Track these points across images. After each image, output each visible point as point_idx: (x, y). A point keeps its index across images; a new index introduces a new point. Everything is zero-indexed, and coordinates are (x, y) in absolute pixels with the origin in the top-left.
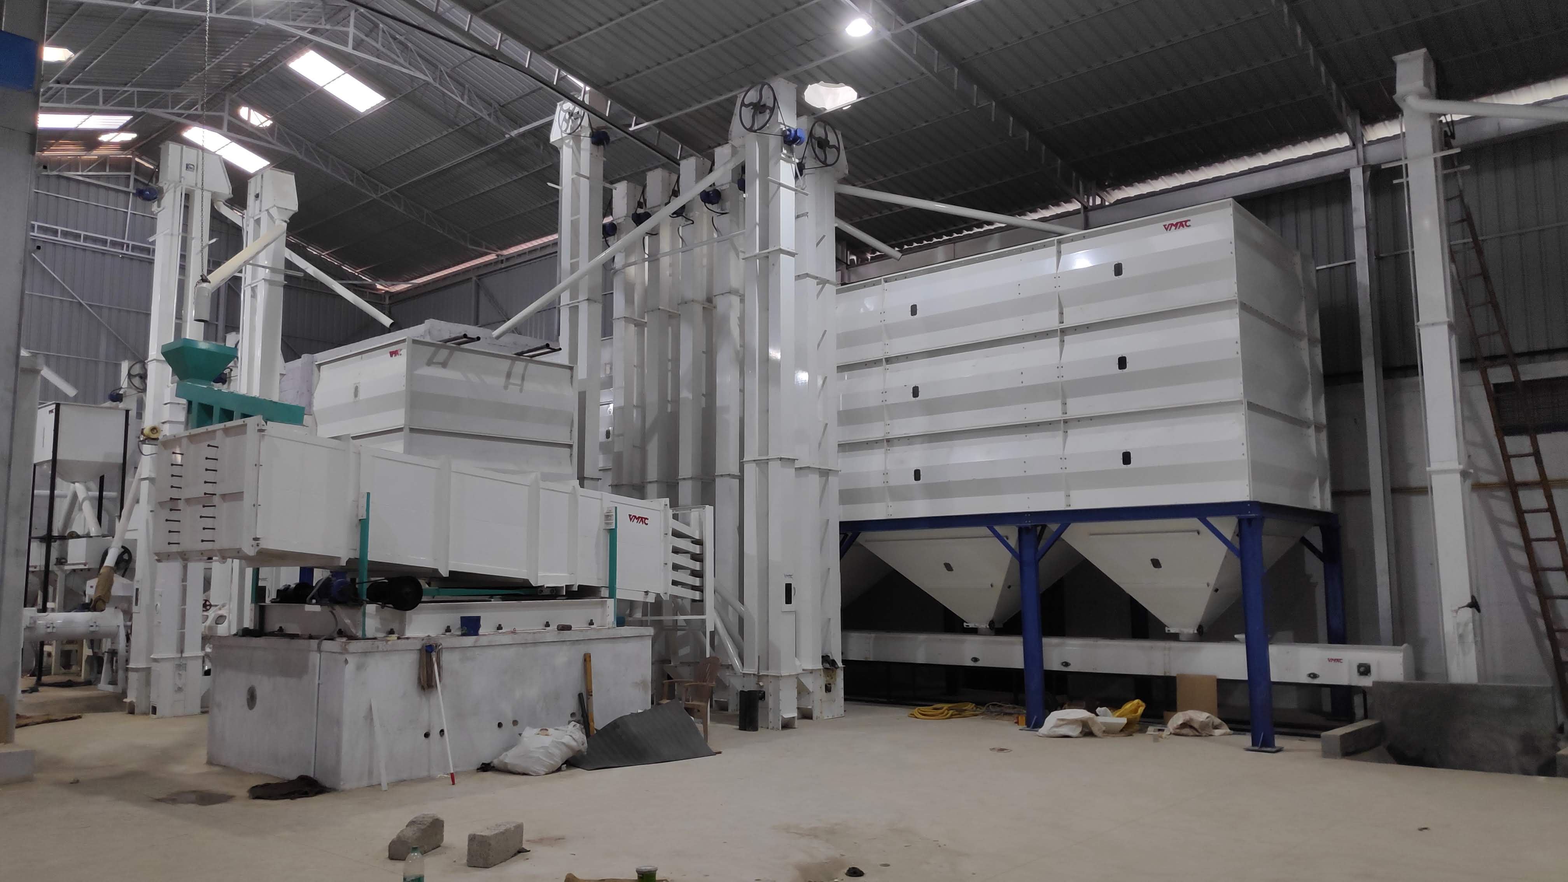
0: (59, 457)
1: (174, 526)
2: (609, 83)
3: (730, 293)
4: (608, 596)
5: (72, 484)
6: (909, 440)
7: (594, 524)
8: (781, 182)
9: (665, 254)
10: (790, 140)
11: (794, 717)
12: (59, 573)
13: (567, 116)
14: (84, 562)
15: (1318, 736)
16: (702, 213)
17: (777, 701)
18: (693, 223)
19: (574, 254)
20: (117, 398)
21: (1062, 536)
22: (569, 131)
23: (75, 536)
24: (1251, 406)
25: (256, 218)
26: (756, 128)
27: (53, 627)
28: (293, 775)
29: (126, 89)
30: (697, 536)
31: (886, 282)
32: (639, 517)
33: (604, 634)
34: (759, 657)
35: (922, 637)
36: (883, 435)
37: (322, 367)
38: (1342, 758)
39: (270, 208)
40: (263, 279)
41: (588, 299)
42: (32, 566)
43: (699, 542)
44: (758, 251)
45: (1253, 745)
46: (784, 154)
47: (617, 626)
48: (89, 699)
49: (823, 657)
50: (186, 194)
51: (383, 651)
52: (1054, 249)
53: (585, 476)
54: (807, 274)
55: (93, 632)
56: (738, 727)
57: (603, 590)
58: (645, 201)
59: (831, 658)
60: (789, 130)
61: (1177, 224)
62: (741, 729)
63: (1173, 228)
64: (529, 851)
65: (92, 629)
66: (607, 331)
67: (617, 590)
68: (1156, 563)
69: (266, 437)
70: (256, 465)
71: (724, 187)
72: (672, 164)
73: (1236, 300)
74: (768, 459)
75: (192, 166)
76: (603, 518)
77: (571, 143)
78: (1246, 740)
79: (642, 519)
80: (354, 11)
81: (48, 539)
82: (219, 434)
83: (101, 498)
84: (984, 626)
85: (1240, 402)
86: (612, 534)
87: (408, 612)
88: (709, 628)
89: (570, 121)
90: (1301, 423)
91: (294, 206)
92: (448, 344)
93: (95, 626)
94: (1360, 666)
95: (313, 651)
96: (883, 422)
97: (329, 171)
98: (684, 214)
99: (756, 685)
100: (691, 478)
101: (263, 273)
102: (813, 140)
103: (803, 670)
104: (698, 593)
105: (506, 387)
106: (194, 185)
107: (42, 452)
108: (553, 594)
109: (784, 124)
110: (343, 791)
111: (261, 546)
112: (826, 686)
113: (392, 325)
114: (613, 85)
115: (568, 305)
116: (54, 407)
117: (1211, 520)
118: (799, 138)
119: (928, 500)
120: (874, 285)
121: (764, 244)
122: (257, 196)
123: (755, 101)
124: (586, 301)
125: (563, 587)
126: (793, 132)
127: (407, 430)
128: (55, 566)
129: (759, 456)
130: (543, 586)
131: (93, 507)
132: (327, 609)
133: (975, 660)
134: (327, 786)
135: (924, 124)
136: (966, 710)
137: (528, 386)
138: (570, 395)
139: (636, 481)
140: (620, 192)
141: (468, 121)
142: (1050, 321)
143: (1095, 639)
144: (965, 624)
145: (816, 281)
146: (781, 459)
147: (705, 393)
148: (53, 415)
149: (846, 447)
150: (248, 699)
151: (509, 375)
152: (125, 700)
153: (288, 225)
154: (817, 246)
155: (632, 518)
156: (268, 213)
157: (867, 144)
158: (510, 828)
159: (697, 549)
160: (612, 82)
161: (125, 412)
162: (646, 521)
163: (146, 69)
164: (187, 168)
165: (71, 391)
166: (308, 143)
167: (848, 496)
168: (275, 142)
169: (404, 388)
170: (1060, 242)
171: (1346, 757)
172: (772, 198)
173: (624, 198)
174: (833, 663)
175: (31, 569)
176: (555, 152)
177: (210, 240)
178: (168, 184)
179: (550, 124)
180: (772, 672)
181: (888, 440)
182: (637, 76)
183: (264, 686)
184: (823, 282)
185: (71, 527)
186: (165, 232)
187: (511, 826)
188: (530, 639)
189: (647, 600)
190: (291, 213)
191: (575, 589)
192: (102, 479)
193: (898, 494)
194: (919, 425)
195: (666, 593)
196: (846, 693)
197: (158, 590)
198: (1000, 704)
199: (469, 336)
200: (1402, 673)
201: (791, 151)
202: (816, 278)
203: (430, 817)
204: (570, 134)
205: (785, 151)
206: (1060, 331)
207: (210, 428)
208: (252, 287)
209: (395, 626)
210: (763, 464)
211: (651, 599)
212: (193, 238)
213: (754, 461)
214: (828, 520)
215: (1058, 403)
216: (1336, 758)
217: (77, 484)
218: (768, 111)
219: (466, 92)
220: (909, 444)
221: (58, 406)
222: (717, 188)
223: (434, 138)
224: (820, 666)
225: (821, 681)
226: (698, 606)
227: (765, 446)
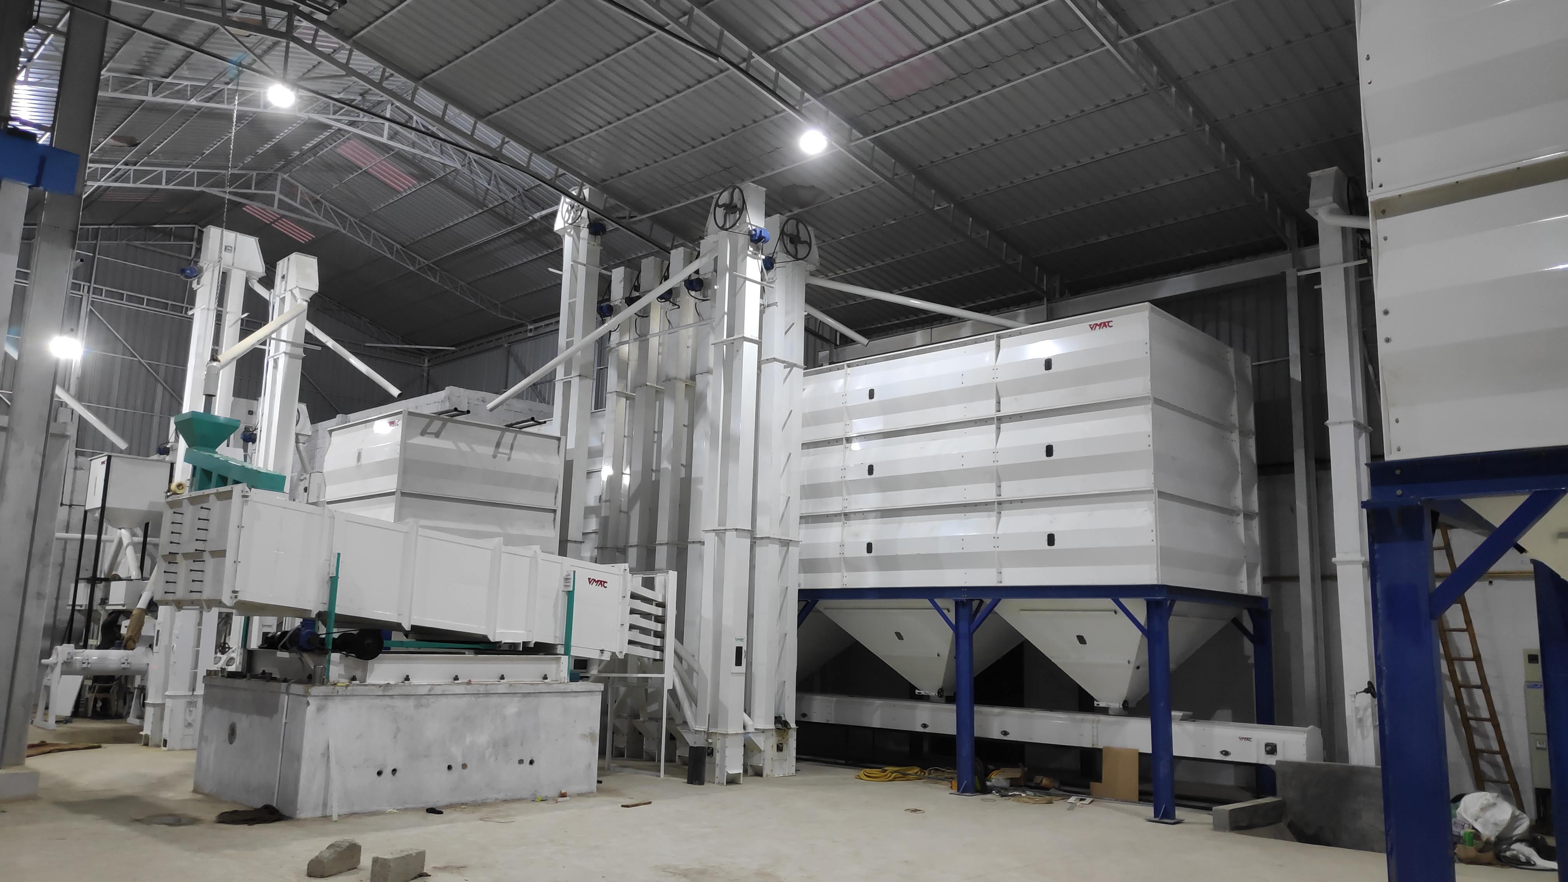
0: (108, 505)
1: (171, 577)
2: (604, 180)
3: (708, 372)
4: (563, 653)
5: (119, 530)
6: (863, 515)
7: (556, 586)
8: (748, 276)
9: (655, 335)
10: (756, 239)
11: (740, 774)
12: (102, 612)
13: (570, 208)
14: (123, 603)
15: (1210, 809)
16: (688, 300)
17: (724, 757)
18: (679, 308)
19: (570, 334)
20: (164, 451)
21: (995, 609)
22: (570, 221)
23: (118, 578)
24: (1161, 494)
25: (281, 297)
26: (728, 227)
27: (88, 663)
28: (259, 804)
29: (187, 170)
30: (660, 600)
31: (849, 367)
32: (598, 581)
33: (556, 687)
34: (709, 715)
35: (878, 702)
36: (841, 509)
37: (333, 433)
38: (1230, 832)
39: (293, 289)
40: (284, 352)
41: (579, 376)
42: (78, 605)
43: (662, 605)
44: (725, 337)
45: (1155, 817)
46: (750, 251)
47: (570, 681)
48: (115, 730)
49: (776, 718)
50: (223, 272)
51: (342, 696)
52: (993, 343)
53: (569, 539)
54: (774, 358)
55: (124, 669)
56: (686, 781)
57: (559, 647)
58: (639, 285)
59: (783, 719)
60: (755, 230)
61: (1101, 324)
62: (688, 783)
63: (1098, 327)
64: (430, 876)
65: (123, 666)
66: (599, 403)
67: (572, 648)
68: (1081, 640)
69: (249, 502)
70: (238, 527)
71: (706, 277)
72: (664, 251)
73: (1149, 396)
74: (725, 530)
75: (230, 248)
76: (563, 580)
77: (572, 233)
78: (1148, 810)
79: (601, 583)
80: (390, 105)
81: (93, 581)
82: (212, 498)
83: (145, 543)
84: (933, 693)
85: (1150, 492)
86: (570, 595)
87: (370, 661)
88: (668, 686)
89: (572, 212)
90: (1232, 512)
91: (314, 287)
92: (441, 416)
93: (126, 663)
94: (1267, 745)
95: (282, 693)
96: (841, 497)
97: (370, 245)
98: (671, 300)
99: (706, 742)
100: (667, 544)
101: (283, 347)
102: (785, 237)
103: (756, 729)
104: (658, 652)
105: (494, 456)
106: (231, 265)
107: (94, 501)
108: (512, 649)
109: (750, 224)
110: (298, 820)
111: (239, 598)
112: (778, 745)
113: (400, 395)
114: (608, 182)
115: (562, 380)
116: (105, 458)
117: (1123, 601)
118: (764, 237)
119: (878, 572)
120: (838, 369)
121: (730, 333)
122: (283, 277)
123: (728, 203)
124: (578, 377)
125: (520, 643)
126: (758, 232)
127: (398, 494)
128: (99, 606)
129: (719, 526)
130: (500, 642)
131: (136, 552)
132: (295, 656)
133: (925, 726)
134: (286, 815)
135: (893, 222)
136: (910, 774)
137: (515, 455)
138: (557, 465)
139: (621, 544)
140: (618, 275)
141: (496, 204)
142: (987, 409)
143: (1032, 710)
144: (917, 691)
145: (783, 365)
146: (736, 530)
147: (685, 464)
148: (105, 466)
149: (807, 519)
150: (229, 735)
151: (498, 445)
152: (141, 733)
153: (310, 305)
154: (785, 334)
155: (591, 581)
156: (292, 293)
157: (843, 238)
158: (412, 854)
159: (659, 611)
160: (607, 180)
161: (170, 465)
162: (605, 584)
163: (204, 153)
164: (225, 249)
165: (122, 445)
166: (352, 219)
167: (808, 565)
168: (321, 218)
169: (398, 456)
170: (999, 337)
171: (1237, 831)
172: (738, 292)
173: (620, 282)
174: (786, 724)
175: (77, 608)
176: (558, 240)
177: (242, 314)
178: (207, 264)
179: (554, 215)
180: (720, 730)
181: (846, 514)
182: (629, 174)
183: (243, 722)
184: (790, 366)
185: (117, 570)
186: (202, 307)
187: (414, 852)
188: (482, 689)
189: (603, 658)
190: (312, 294)
191: (532, 645)
192: (147, 525)
193: (853, 565)
194: (871, 500)
195: (621, 652)
196: (798, 752)
197: (176, 632)
198: (943, 769)
199: (459, 409)
200: (1305, 752)
201: (757, 249)
202: (783, 362)
203: (348, 842)
204: (571, 224)
205: (751, 249)
206: (997, 419)
207: (206, 492)
208: (274, 359)
209: (358, 674)
210: (720, 533)
211: (607, 657)
212: (228, 313)
213: (714, 530)
214: (787, 588)
215: (993, 486)
216: (1225, 832)
217: (123, 530)
218: (738, 212)
219: (493, 177)
220: (864, 519)
221: (109, 458)
222: (700, 277)
223: (466, 217)
224: (772, 726)
225: (773, 741)
226: (658, 664)
227: (722, 520)
